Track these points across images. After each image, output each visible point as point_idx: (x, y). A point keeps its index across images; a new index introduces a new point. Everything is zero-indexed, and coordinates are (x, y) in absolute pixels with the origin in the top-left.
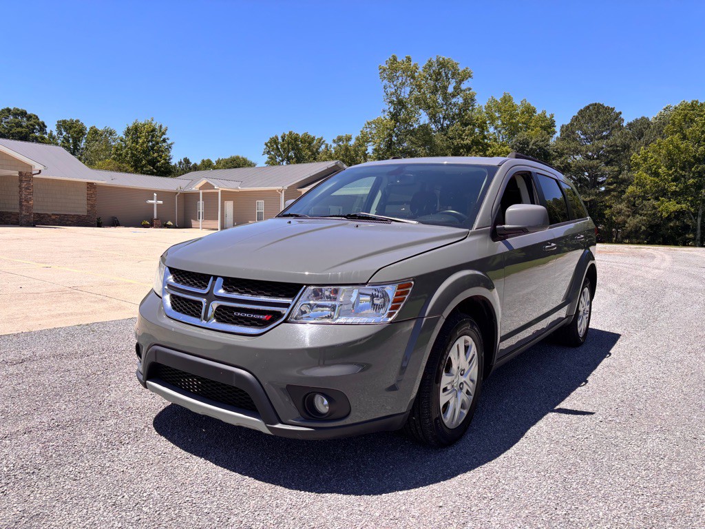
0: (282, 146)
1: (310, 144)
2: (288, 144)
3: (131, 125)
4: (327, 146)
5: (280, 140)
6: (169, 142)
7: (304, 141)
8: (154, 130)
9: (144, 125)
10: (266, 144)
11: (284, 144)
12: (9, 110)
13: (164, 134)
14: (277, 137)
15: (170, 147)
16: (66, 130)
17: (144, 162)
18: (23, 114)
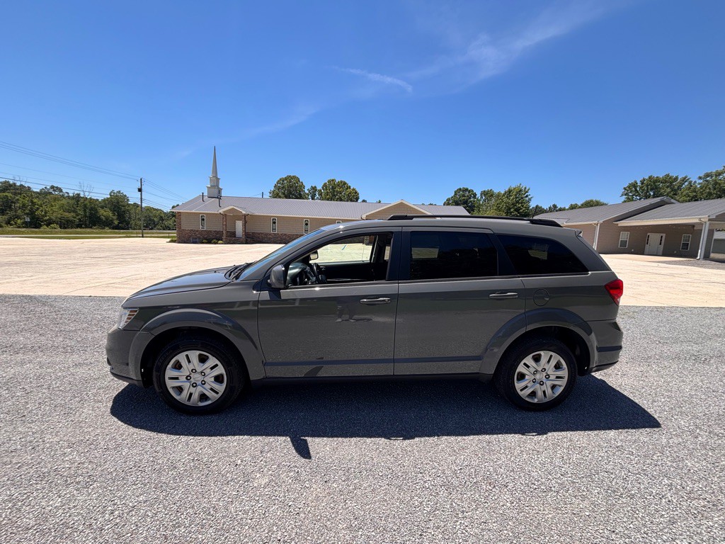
0: (641, 188)
1: (671, 183)
2: (647, 186)
3: (507, 190)
4: (690, 183)
5: (639, 184)
6: (530, 197)
7: (664, 181)
8: (521, 191)
9: (514, 189)
10: (625, 189)
11: (643, 187)
12: (460, 189)
13: (527, 192)
14: (636, 182)
15: (530, 199)
16: (485, 195)
17: (512, 210)
18: (467, 190)
